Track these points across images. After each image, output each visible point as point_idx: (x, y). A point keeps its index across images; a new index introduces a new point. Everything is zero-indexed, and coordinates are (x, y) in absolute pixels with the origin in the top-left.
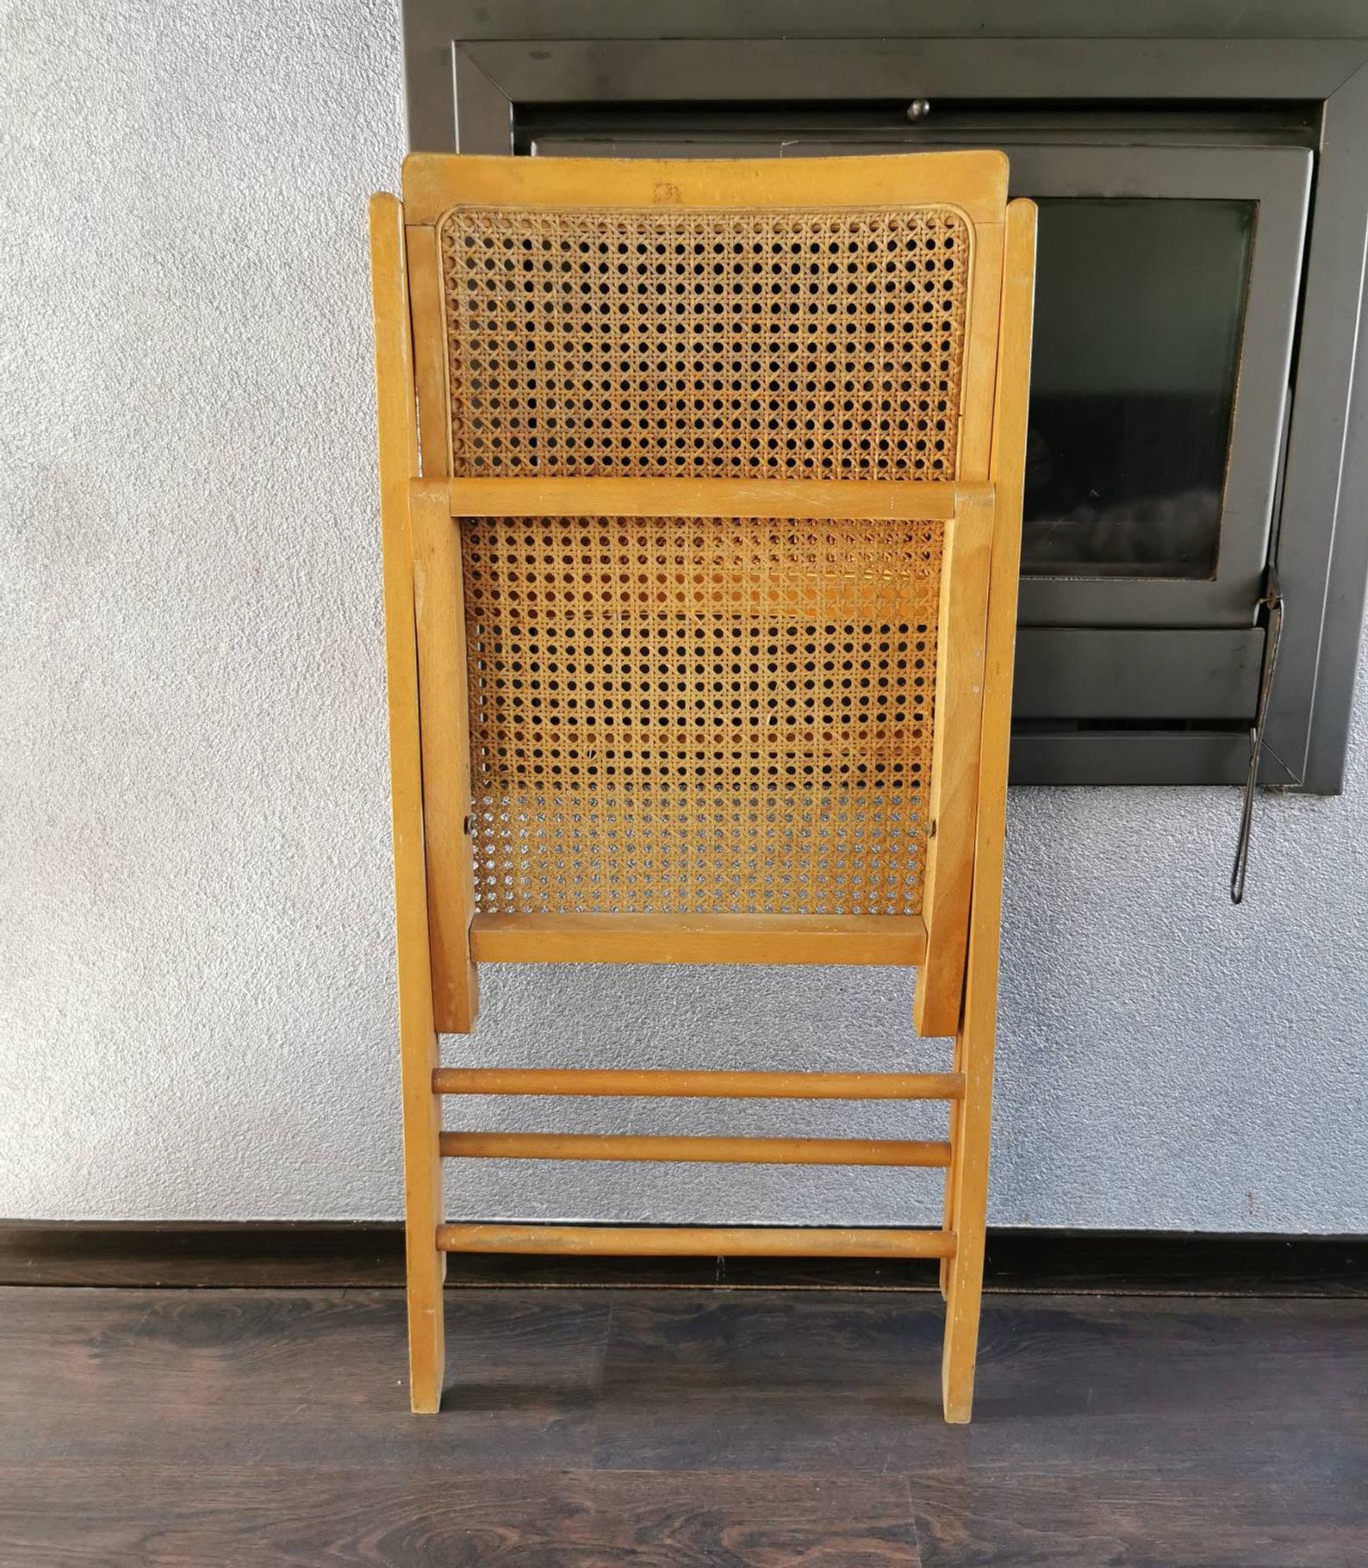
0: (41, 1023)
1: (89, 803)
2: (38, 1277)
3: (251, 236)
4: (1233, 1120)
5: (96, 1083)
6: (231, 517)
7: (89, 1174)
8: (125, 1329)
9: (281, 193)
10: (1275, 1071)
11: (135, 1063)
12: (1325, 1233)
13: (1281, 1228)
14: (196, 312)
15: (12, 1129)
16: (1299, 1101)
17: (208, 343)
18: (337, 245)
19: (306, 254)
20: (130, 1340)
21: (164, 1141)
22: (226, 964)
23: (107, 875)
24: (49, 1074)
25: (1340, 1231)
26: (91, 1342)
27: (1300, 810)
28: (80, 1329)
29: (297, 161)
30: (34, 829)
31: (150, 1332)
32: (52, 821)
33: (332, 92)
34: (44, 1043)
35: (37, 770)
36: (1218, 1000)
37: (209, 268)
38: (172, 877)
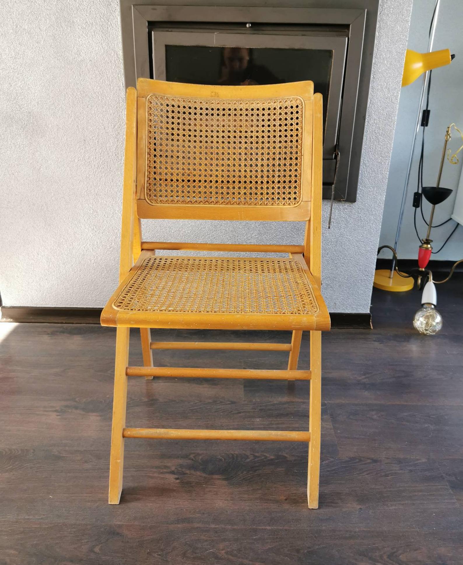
0: (33, 256)
1: (43, 200)
2: (33, 321)
3: (82, 53)
4: (331, 285)
5: (47, 272)
6: (78, 126)
7: (46, 295)
8: (57, 332)
9: (89, 42)
10: (341, 272)
11: (57, 267)
12: (353, 313)
13: (343, 312)
14: (68, 73)
15: (26, 283)
16: (347, 280)
17: (71, 81)
18: (104, 56)
19: (96, 58)
20: (58, 334)
21: (65, 287)
22: (79, 242)
23: (48, 219)
24: (35, 269)
25: (357, 312)
26: (48, 334)
27: (347, 206)
28: (45, 332)
29: (93, 34)
30: (29, 206)
31: (63, 332)
32: (34, 204)
33: (102, 16)
34: (33, 261)
35: (30, 191)
36: (327, 254)
37: (71, 61)
38: (65, 219)
